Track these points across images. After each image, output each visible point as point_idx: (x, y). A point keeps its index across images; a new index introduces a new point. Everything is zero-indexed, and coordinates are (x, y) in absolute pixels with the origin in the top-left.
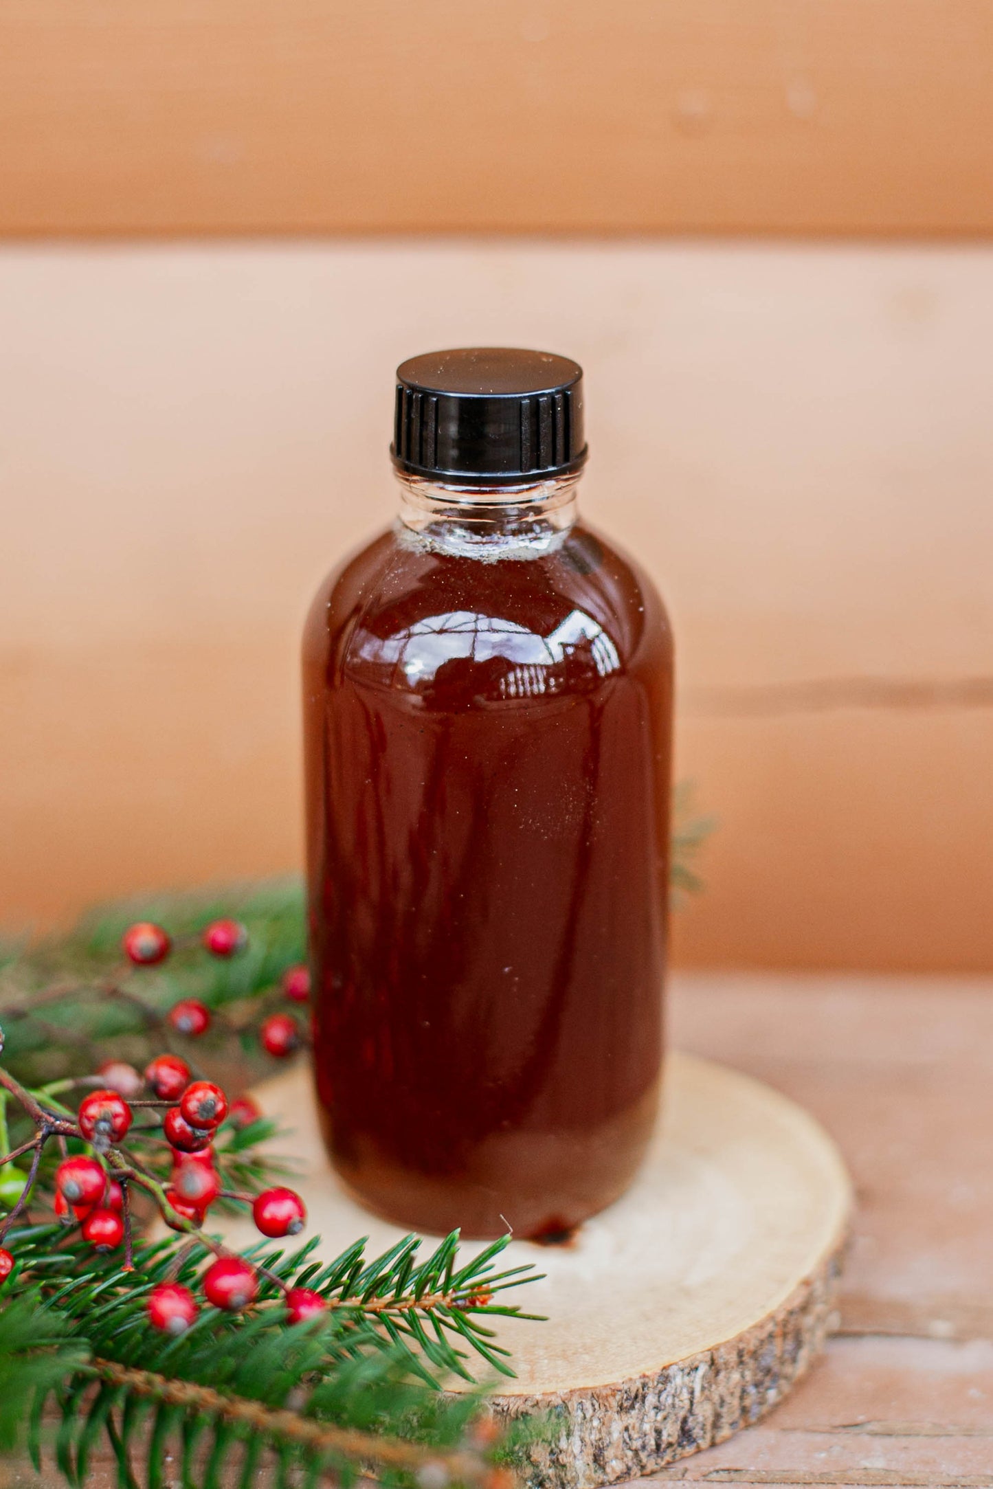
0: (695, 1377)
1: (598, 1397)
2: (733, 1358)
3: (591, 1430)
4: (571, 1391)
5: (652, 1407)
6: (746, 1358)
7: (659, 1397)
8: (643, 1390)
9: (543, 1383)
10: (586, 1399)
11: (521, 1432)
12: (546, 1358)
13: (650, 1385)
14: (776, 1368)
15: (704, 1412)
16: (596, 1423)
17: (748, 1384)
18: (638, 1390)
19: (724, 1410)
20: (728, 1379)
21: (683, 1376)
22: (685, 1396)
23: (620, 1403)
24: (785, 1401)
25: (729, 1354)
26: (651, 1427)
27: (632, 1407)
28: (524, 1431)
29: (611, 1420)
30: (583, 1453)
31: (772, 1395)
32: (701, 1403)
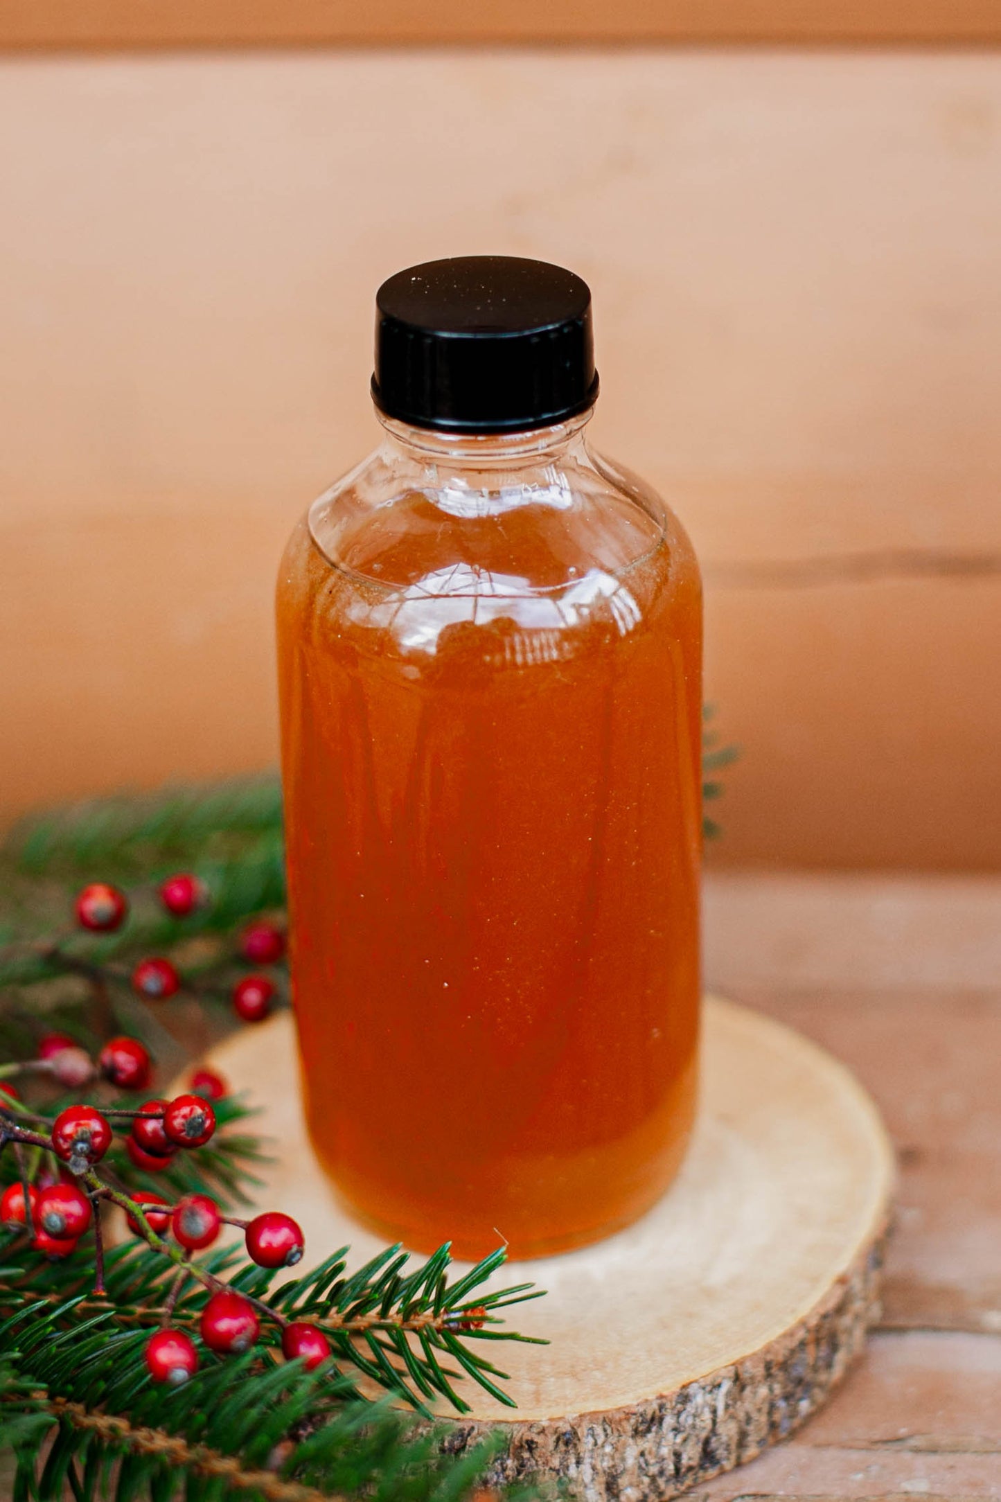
0: (717, 1394)
1: (611, 1422)
2: (760, 1371)
3: (603, 1456)
4: (581, 1416)
5: (670, 1429)
6: (774, 1371)
7: (678, 1417)
8: (660, 1411)
9: (549, 1407)
10: (597, 1424)
11: (525, 1461)
12: (552, 1376)
13: (668, 1405)
14: (808, 1376)
15: (728, 1431)
16: (608, 1449)
17: (777, 1398)
18: (654, 1413)
19: (751, 1428)
20: (755, 1393)
21: (704, 1394)
22: (707, 1416)
23: (634, 1427)
24: (819, 1411)
25: (754, 1367)
26: (670, 1450)
27: (648, 1430)
28: (529, 1460)
29: (625, 1445)
30: (595, 1482)
31: (805, 1406)
32: (725, 1422)
